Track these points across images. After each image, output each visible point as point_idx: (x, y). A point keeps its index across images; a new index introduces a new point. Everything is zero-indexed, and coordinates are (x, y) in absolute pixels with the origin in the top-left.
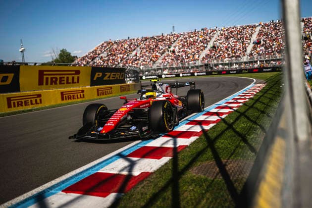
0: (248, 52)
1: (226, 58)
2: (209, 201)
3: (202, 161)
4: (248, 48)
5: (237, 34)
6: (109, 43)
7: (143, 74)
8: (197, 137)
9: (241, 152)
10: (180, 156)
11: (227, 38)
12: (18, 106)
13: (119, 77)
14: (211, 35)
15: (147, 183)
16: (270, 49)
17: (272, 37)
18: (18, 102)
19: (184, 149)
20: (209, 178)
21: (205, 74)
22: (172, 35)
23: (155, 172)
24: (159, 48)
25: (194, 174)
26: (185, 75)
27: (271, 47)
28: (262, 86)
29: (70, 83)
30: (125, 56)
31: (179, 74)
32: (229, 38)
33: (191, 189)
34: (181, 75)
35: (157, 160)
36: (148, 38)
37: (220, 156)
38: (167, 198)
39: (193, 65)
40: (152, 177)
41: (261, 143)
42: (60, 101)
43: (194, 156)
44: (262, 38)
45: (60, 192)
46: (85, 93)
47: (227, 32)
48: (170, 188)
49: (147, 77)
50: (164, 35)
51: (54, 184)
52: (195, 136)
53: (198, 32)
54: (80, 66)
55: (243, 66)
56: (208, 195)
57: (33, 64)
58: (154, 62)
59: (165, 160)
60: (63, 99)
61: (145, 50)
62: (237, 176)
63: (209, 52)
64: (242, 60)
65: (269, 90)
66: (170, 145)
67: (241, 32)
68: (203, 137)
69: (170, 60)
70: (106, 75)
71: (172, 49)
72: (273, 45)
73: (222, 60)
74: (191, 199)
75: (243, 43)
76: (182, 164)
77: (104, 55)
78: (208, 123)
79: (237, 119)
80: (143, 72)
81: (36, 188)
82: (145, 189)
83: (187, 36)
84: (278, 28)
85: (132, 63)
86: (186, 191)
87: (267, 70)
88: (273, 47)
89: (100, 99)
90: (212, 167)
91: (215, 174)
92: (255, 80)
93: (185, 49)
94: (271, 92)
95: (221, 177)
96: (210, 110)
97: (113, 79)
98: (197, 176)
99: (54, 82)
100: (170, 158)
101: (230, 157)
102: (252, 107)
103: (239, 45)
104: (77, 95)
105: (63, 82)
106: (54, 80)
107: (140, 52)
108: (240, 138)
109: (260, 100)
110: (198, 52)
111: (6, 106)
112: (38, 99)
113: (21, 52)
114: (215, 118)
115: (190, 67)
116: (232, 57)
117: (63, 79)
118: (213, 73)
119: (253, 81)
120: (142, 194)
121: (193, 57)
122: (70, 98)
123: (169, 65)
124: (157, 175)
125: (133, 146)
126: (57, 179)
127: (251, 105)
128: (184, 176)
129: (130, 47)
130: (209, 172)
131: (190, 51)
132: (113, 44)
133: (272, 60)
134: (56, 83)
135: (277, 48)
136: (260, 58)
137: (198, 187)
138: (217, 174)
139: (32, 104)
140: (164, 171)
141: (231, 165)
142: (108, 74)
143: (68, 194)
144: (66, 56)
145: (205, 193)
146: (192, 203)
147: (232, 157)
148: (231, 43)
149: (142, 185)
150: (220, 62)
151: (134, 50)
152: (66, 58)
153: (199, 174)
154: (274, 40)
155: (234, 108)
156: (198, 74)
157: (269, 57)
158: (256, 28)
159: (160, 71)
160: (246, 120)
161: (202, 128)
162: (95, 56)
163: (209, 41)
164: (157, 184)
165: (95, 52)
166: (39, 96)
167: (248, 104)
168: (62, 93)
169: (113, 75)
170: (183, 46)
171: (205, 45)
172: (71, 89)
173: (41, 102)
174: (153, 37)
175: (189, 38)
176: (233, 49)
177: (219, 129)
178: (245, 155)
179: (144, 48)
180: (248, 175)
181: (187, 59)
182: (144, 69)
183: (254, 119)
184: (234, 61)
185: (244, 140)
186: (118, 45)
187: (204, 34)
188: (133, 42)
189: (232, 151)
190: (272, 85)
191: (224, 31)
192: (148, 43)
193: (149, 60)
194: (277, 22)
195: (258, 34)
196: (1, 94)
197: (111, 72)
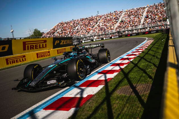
0: (142, 23)
1: (129, 27)
2: (128, 109)
3: (122, 86)
4: (141, 21)
5: (135, 13)
6: (62, 23)
7: (83, 40)
8: (118, 73)
9: (144, 79)
10: (109, 84)
11: (129, 16)
12: (13, 63)
13: (69, 42)
14: (120, 14)
15: (92, 101)
16: (154, 20)
17: (155, 13)
18: (12, 61)
19: (111, 80)
20: (127, 95)
21: (118, 37)
22: (98, 16)
23: (96, 94)
24: (91, 24)
25: (118, 94)
26: (107, 38)
27: (155, 19)
28: (152, 41)
29: (41, 48)
30: (72, 30)
32: (131, 16)
33: (117, 102)
34: (104, 39)
35: (96, 87)
36: (84, 19)
37: (132, 82)
38: (104, 108)
39: (111, 33)
40: (94, 97)
41: (155, 73)
42: (36, 59)
43: (117, 83)
44: (150, 14)
45: (42, 110)
46: (50, 53)
47: (129, 12)
48: (105, 103)
49: (85, 41)
50: (93, 16)
51: (38, 105)
52: (116, 72)
53: (112, 13)
54: (46, 38)
55: (139, 31)
56: (127, 105)
57: (19, 39)
58: (88, 32)
59: (101, 87)
60: (38, 57)
61: (83, 26)
62: (143, 93)
63: (119, 24)
64: (139, 28)
66: (103, 78)
67: (137, 12)
68: (121, 73)
69: (97, 30)
70: (62, 42)
72: (156, 17)
73: (127, 29)
74: (118, 108)
75: (138, 18)
76: (111, 89)
77: (59, 30)
78: (123, 64)
79: (139, 61)
80: (82, 38)
81: (28, 108)
82: (91, 104)
83: (106, 16)
84: (158, 8)
85: (76, 34)
86: (115, 103)
87: (153, 32)
88: (156, 19)
89: (59, 55)
90: (128, 89)
91: (130, 93)
92: (147, 38)
93: (106, 24)
94: (157, 44)
95: (134, 94)
97: (66, 44)
98: (120, 95)
99: (32, 48)
100: (104, 86)
101: (138, 82)
102: (147, 53)
103: (136, 19)
104: (46, 55)
105: (37, 47)
106: (32, 46)
107: (80, 27)
108: (143, 72)
109: (151, 49)
110: (113, 25)
111: (6, 64)
112: (24, 58)
113: (12, 32)
114: (126, 61)
115: (109, 34)
116: (133, 26)
117: (37, 46)
118: (123, 36)
119: (146, 39)
120: (89, 107)
121: (110, 28)
122: (42, 56)
123: (97, 34)
124: (97, 96)
126: (39, 103)
127: (146, 52)
128: (112, 95)
129: (74, 25)
130: (126, 92)
131: (108, 25)
132: (64, 24)
133: (155, 26)
134: (33, 49)
135: (158, 19)
136: (149, 25)
137: (121, 101)
138: (132, 93)
139: (20, 61)
140: (101, 93)
141: (139, 87)
142: (63, 41)
143: (47, 110)
144: (38, 33)
145: (126, 104)
146: (119, 110)
148: (131, 18)
149: (89, 102)
150: (126, 30)
151: (77, 26)
152: (37, 34)
153: (121, 94)
154: (156, 15)
155: (137, 55)
156: (114, 37)
157: (154, 25)
158: (145, 9)
159: (92, 37)
160: (144, 61)
161: (120, 67)
162: (54, 31)
163: (119, 18)
164: (98, 101)
165: (54, 29)
166: (24, 56)
168: (37, 54)
169: (66, 41)
170: (104, 22)
171: (117, 21)
172: (42, 51)
173: (25, 60)
174: (87, 18)
175: (107, 17)
176: (133, 21)
177: (130, 67)
178: (146, 81)
179: (82, 25)
180: (149, 92)
181: (107, 29)
182: (83, 37)
183: (149, 60)
184: (134, 29)
185: (145, 72)
186: (67, 24)
187: (116, 15)
188: (76, 22)
189: (139, 79)
190: (157, 40)
191: (127, 12)
192: (84, 22)
193: (86, 31)
194: (157, 4)
195: (147, 12)
196: (2, 57)
197: (64, 40)
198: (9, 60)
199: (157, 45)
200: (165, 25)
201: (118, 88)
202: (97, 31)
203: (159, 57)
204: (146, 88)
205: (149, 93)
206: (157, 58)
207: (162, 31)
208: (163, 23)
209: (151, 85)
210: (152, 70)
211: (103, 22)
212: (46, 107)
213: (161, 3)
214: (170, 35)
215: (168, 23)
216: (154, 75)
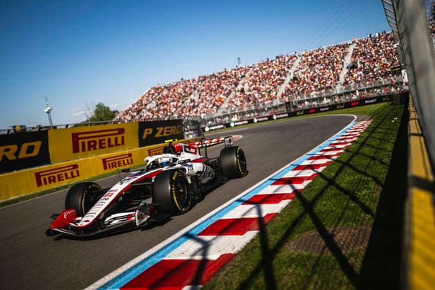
0: (342, 80)
1: (312, 91)
2: (318, 286)
3: (300, 232)
4: (340, 76)
5: (325, 57)
6: (158, 89)
7: (205, 124)
8: (289, 201)
9: (352, 215)
10: (269, 229)
11: (311, 66)
12: (50, 182)
14: (290, 63)
15: (231, 269)
16: (371, 74)
17: (371, 56)
18: (49, 178)
19: (273, 218)
20: (314, 255)
21: (286, 115)
22: (239, 69)
23: (239, 253)
24: (223, 88)
25: (292, 251)
26: (261, 120)
27: (372, 70)
28: (367, 123)
29: (113, 146)
30: (180, 104)
31: (253, 120)
32: (314, 65)
33: (291, 271)
34: (255, 120)
35: (239, 236)
36: (207, 77)
37: (324, 224)
38: (260, 286)
39: (270, 106)
40: (237, 260)
41: (378, 200)
42: (102, 171)
43: (289, 226)
44: (359, 60)
46: (133, 157)
47: (310, 57)
48: (262, 272)
49: (211, 128)
50: (227, 70)
51: (108, 280)
52: (285, 199)
53: (272, 61)
54: (123, 122)
55: (337, 100)
56: (315, 277)
57: (64, 127)
58: (218, 107)
59: (251, 235)
60: (105, 168)
61: (205, 93)
62: (351, 249)
63: (288, 86)
64: (335, 92)
65: (377, 127)
66: (253, 215)
67: (329, 55)
68: (296, 200)
70: (158, 130)
71: (240, 87)
72: (375, 67)
73: (309, 96)
74: (293, 285)
75: (333, 69)
76: (273, 240)
77: (152, 105)
78: (300, 180)
79: (340, 171)
80: (204, 121)
82: (229, 277)
83: (258, 69)
84: (378, 45)
85: (189, 111)
86: (285, 275)
87: (370, 101)
88: (375, 70)
90: (314, 239)
91: (321, 249)
92: (356, 117)
93: (258, 86)
94: (381, 130)
95: (329, 252)
96: (301, 162)
97: (168, 135)
98: (296, 253)
99: (92, 147)
100: (257, 232)
101: (338, 223)
102: (356, 153)
103: (329, 73)
104: (124, 161)
105: (103, 146)
106: (92, 144)
107: (198, 96)
108: (348, 197)
109: (367, 142)
110: (275, 87)
111: (35, 184)
112: (74, 171)
113: (48, 112)
114: (309, 173)
115: (266, 109)
116: (322, 88)
117: (103, 142)
118: (298, 113)
119: (354, 118)
120: (226, 283)
121: (269, 95)
122: (114, 165)
123: (238, 110)
124: (242, 256)
125: (205, 221)
126: (111, 274)
127: (354, 151)
128: (279, 255)
129: (185, 92)
130: (312, 246)
131: (264, 88)
132: (162, 90)
133: (374, 88)
134: (95, 148)
135: (380, 71)
136: (359, 86)
137: (299, 268)
138: (324, 249)
139: (67, 178)
140: (252, 251)
141: (340, 234)
142: (161, 129)
144: (105, 112)
145: (312, 275)
147: (341, 224)
148: (317, 71)
149: (225, 272)
150: (305, 98)
151: (190, 94)
152: (104, 114)
153: (300, 250)
154: (375, 60)
155: (333, 157)
156: (278, 116)
157: (370, 84)
158: (348, 47)
159: (227, 118)
160: (352, 171)
161: (293, 187)
162: (141, 107)
163: (288, 72)
164: (245, 269)
165: (140, 102)
166: (75, 166)
167: (351, 150)
168: (104, 161)
169: (168, 129)
170: (255, 82)
171: (283, 78)
172: (116, 153)
173: (78, 174)
174: (213, 75)
175: (261, 71)
176: (321, 78)
177: (316, 187)
178: (357, 218)
179: (202, 91)
180: (366, 246)
181: (261, 98)
182: (206, 117)
183: (363, 169)
184: (324, 95)
185: (354, 198)
186: (169, 90)
187: (280, 64)
188: (188, 83)
189: (340, 215)
190: (379, 121)
191: (306, 56)
192: (208, 84)
193: (212, 105)
194: (377, 35)
195: (353, 55)
196: (28, 170)
197: (164, 127)
198: (43, 175)
199: (380, 132)
200: (397, 83)
201: (291, 236)
202: (239, 103)
203: (386, 160)
204: (359, 235)
205: (364, 249)
206: (382, 163)
207: (390, 97)
208: (392, 78)
209: (370, 229)
210: (371, 194)
211: (251, 83)
212: (126, 282)
213: (385, 32)
214: (411, 108)
215: (406, 79)
216: (376, 204)
